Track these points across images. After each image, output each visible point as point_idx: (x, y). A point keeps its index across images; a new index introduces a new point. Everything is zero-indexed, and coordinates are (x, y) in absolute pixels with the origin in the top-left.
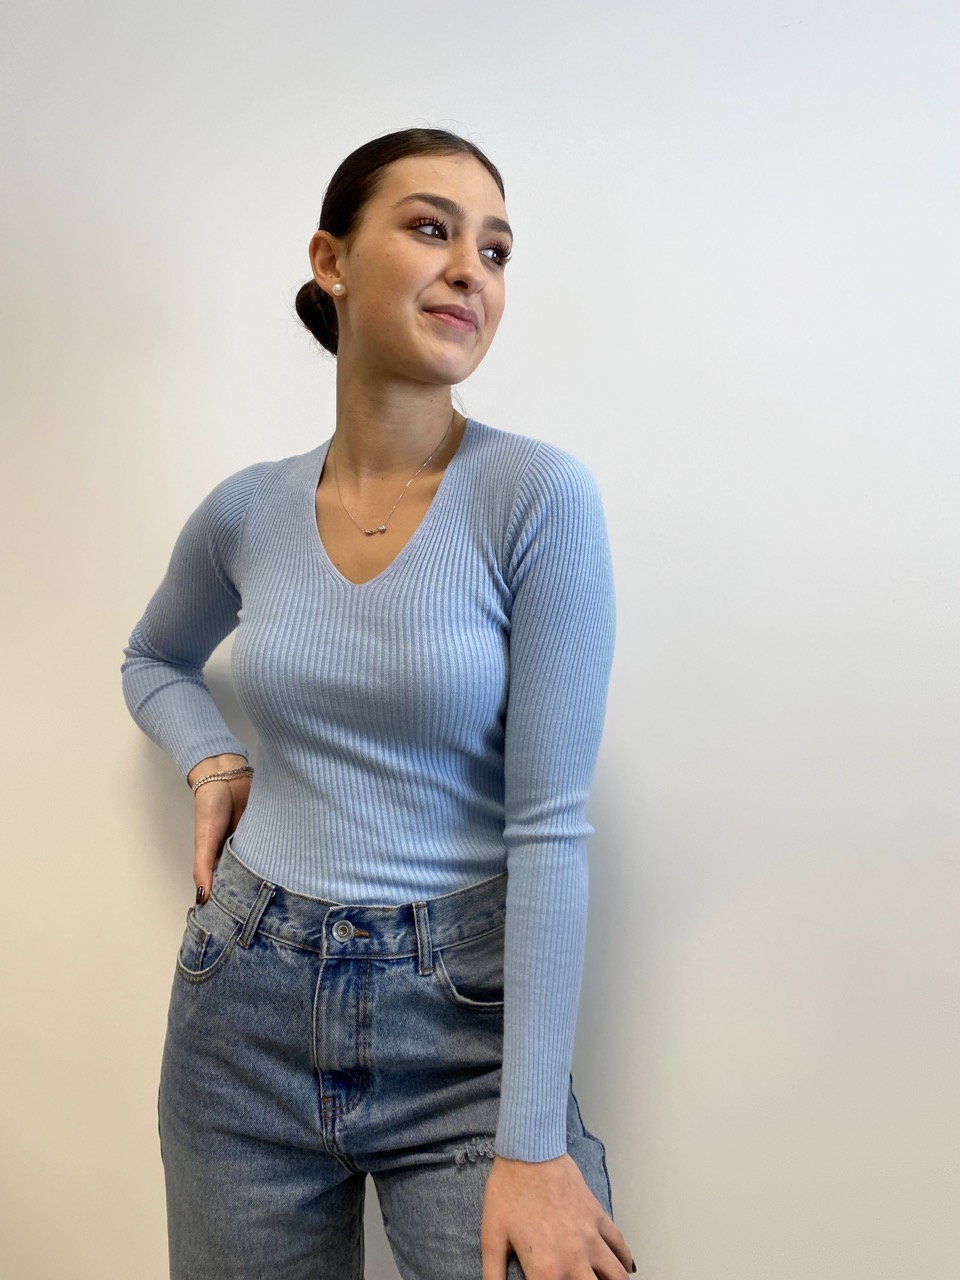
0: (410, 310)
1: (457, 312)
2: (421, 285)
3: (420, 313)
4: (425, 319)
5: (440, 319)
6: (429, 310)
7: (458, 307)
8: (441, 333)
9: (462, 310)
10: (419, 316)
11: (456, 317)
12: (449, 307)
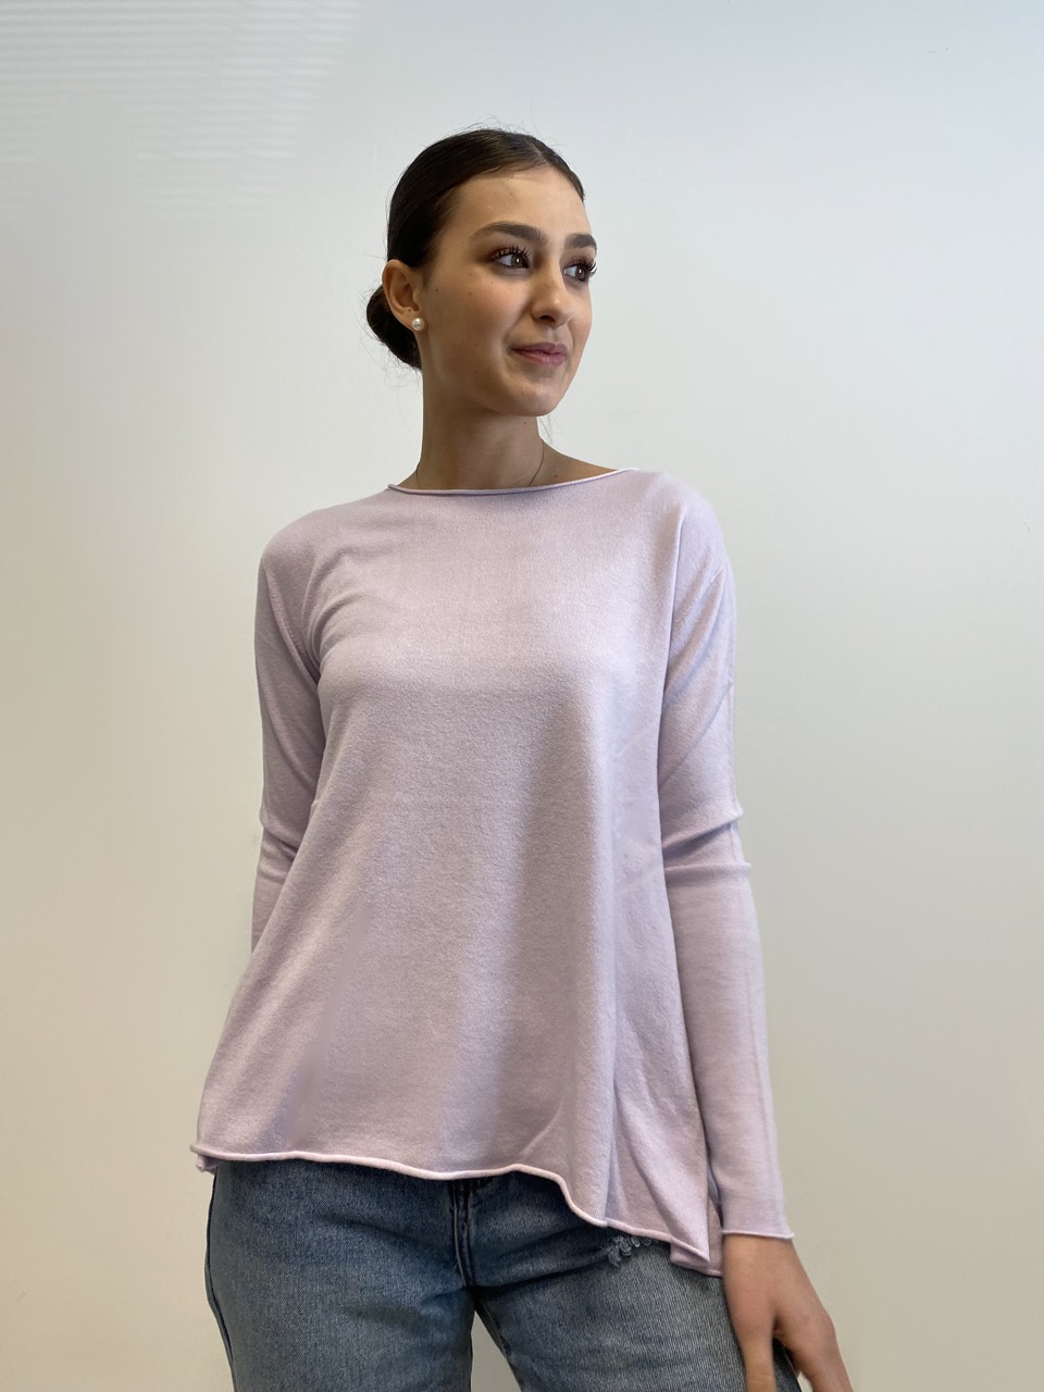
0: (498, 351)
1: (547, 348)
2: (508, 324)
3: (509, 354)
4: (514, 360)
5: (531, 358)
6: (519, 350)
7: (548, 344)
8: (531, 370)
9: (553, 346)
10: (508, 357)
11: (547, 353)
12: (539, 345)
